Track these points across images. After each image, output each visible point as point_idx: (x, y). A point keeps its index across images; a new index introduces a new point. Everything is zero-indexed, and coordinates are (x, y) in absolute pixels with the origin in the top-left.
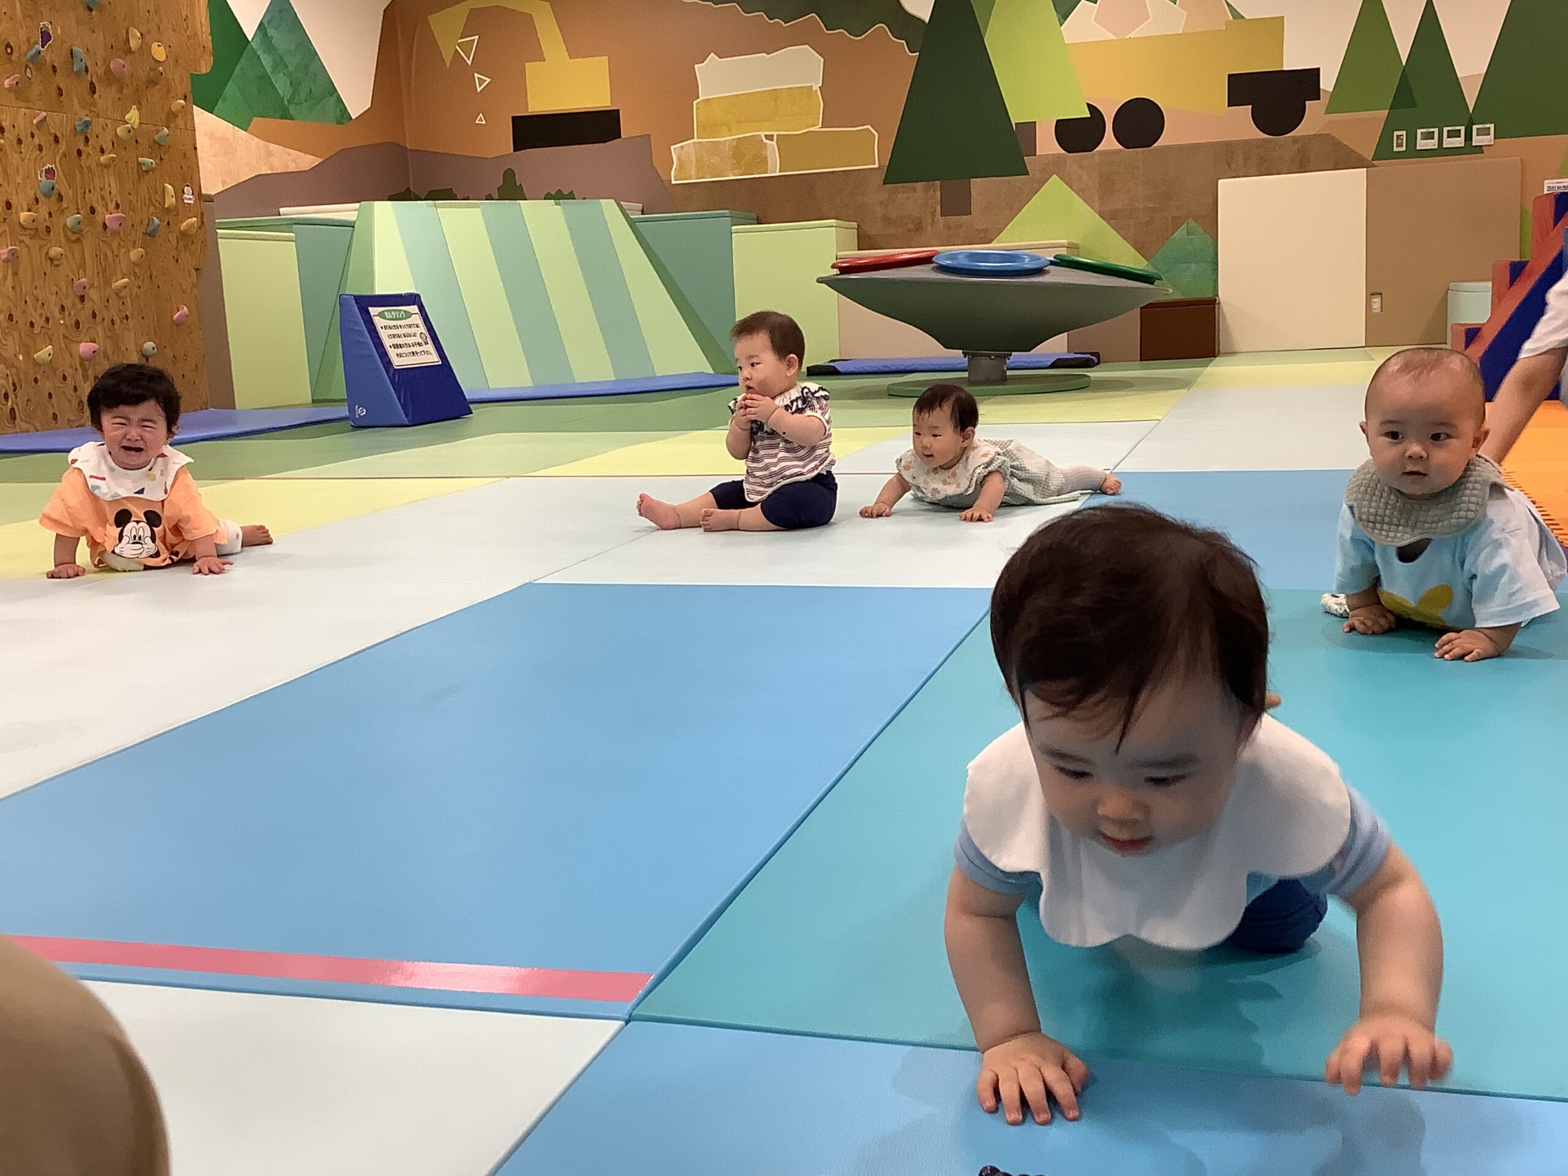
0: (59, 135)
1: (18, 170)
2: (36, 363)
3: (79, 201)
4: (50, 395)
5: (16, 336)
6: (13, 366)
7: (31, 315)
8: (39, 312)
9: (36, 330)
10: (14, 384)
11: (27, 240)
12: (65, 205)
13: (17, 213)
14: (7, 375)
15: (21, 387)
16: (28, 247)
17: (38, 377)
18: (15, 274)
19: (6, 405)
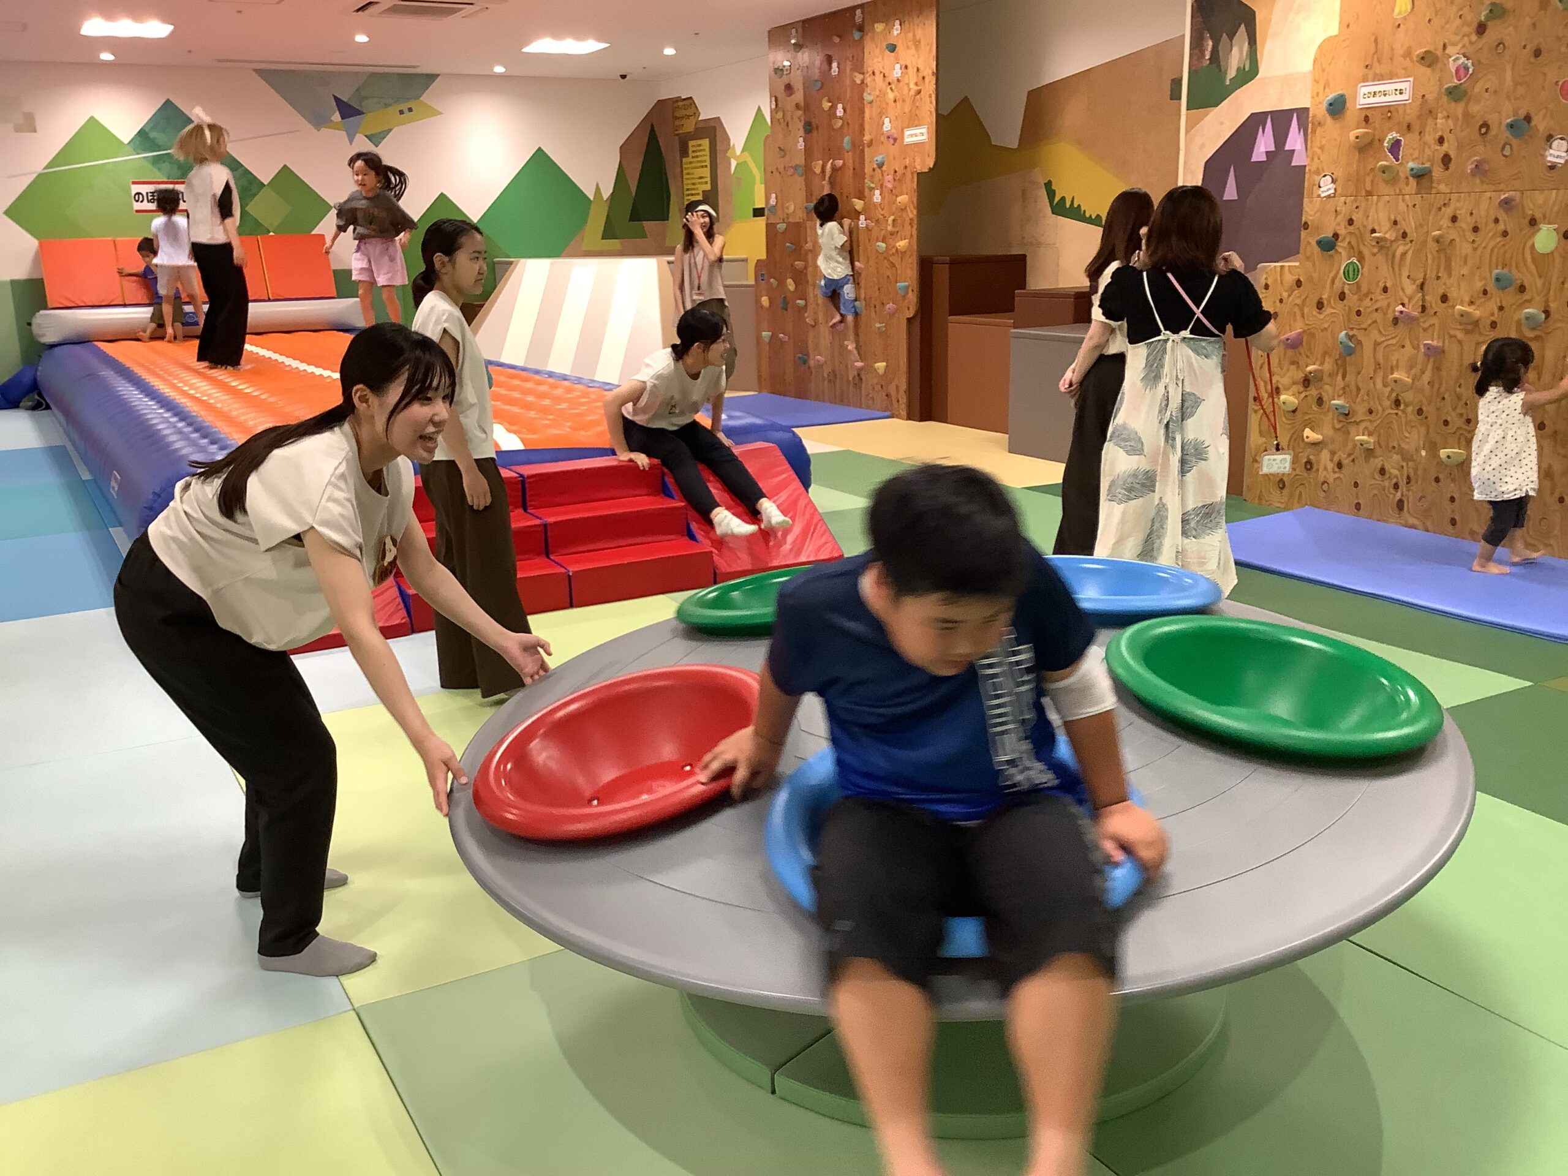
0: (1538, 215)
1: (1465, 262)
2: (1440, 463)
3: (1552, 293)
4: (1452, 499)
5: (1423, 430)
6: (1413, 460)
7: (1447, 412)
8: (1459, 410)
9: (1451, 429)
10: (1408, 477)
11: (1460, 335)
12: (1526, 296)
13: (1453, 307)
14: (1402, 467)
15: (1417, 483)
16: (1459, 342)
17: (1441, 476)
18: (1437, 369)
19: (1395, 495)
